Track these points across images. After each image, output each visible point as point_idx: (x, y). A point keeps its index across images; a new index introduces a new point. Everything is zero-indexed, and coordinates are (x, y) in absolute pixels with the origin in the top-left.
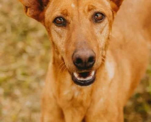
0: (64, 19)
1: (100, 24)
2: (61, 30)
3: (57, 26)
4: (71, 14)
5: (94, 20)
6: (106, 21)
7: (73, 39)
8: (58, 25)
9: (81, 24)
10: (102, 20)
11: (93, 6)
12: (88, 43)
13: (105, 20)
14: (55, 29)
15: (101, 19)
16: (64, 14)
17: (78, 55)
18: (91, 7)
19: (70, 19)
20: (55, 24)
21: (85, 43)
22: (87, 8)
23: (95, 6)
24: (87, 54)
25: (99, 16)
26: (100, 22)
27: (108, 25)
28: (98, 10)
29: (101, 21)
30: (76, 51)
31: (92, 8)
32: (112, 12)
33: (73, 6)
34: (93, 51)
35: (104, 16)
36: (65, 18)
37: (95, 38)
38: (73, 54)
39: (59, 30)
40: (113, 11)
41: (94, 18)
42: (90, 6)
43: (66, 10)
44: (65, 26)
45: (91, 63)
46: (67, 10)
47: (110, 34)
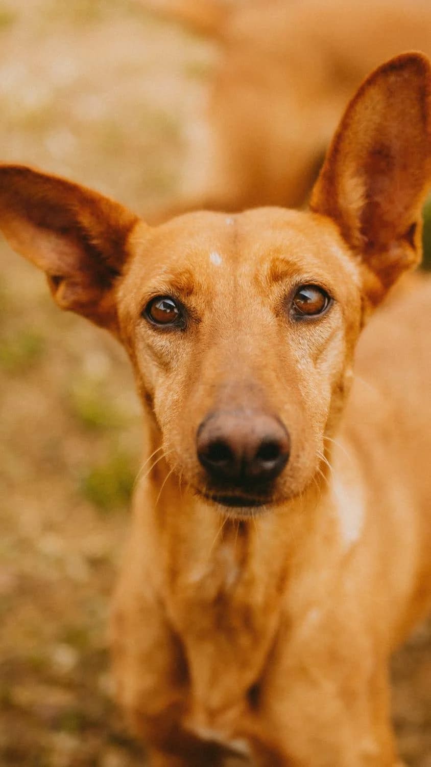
0: (180, 305)
1: (311, 327)
2: (168, 344)
3: (154, 329)
4: (206, 287)
5: (292, 312)
6: (335, 319)
7: (209, 372)
8: (159, 326)
9: (239, 324)
10: (321, 315)
11: (287, 262)
12: (261, 390)
13: (332, 315)
14: (150, 341)
15: (319, 311)
16: (180, 290)
17: (219, 429)
18: (281, 268)
19: (203, 305)
20: (148, 322)
21: (251, 387)
22: (266, 268)
23: (295, 264)
24: (253, 431)
25: (313, 297)
26: (314, 322)
27: (341, 334)
28: (305, 277)
29: (315, 316)
30: (211, 415)
31: (285, 269)
32: (362, 299)
33: (216, 259)
34: (279, 421)
35: (329, 299)
36: (184, 300)
37: (293, 379)
38: (202, 426)
39: (163, 343)
40: (366, 298)
41: (290, 305)
42: (277, 263)
43: (188, 271)
44: (183, 330)
45: (269, 465)
46: (191, 275)
47: (349, 373)
